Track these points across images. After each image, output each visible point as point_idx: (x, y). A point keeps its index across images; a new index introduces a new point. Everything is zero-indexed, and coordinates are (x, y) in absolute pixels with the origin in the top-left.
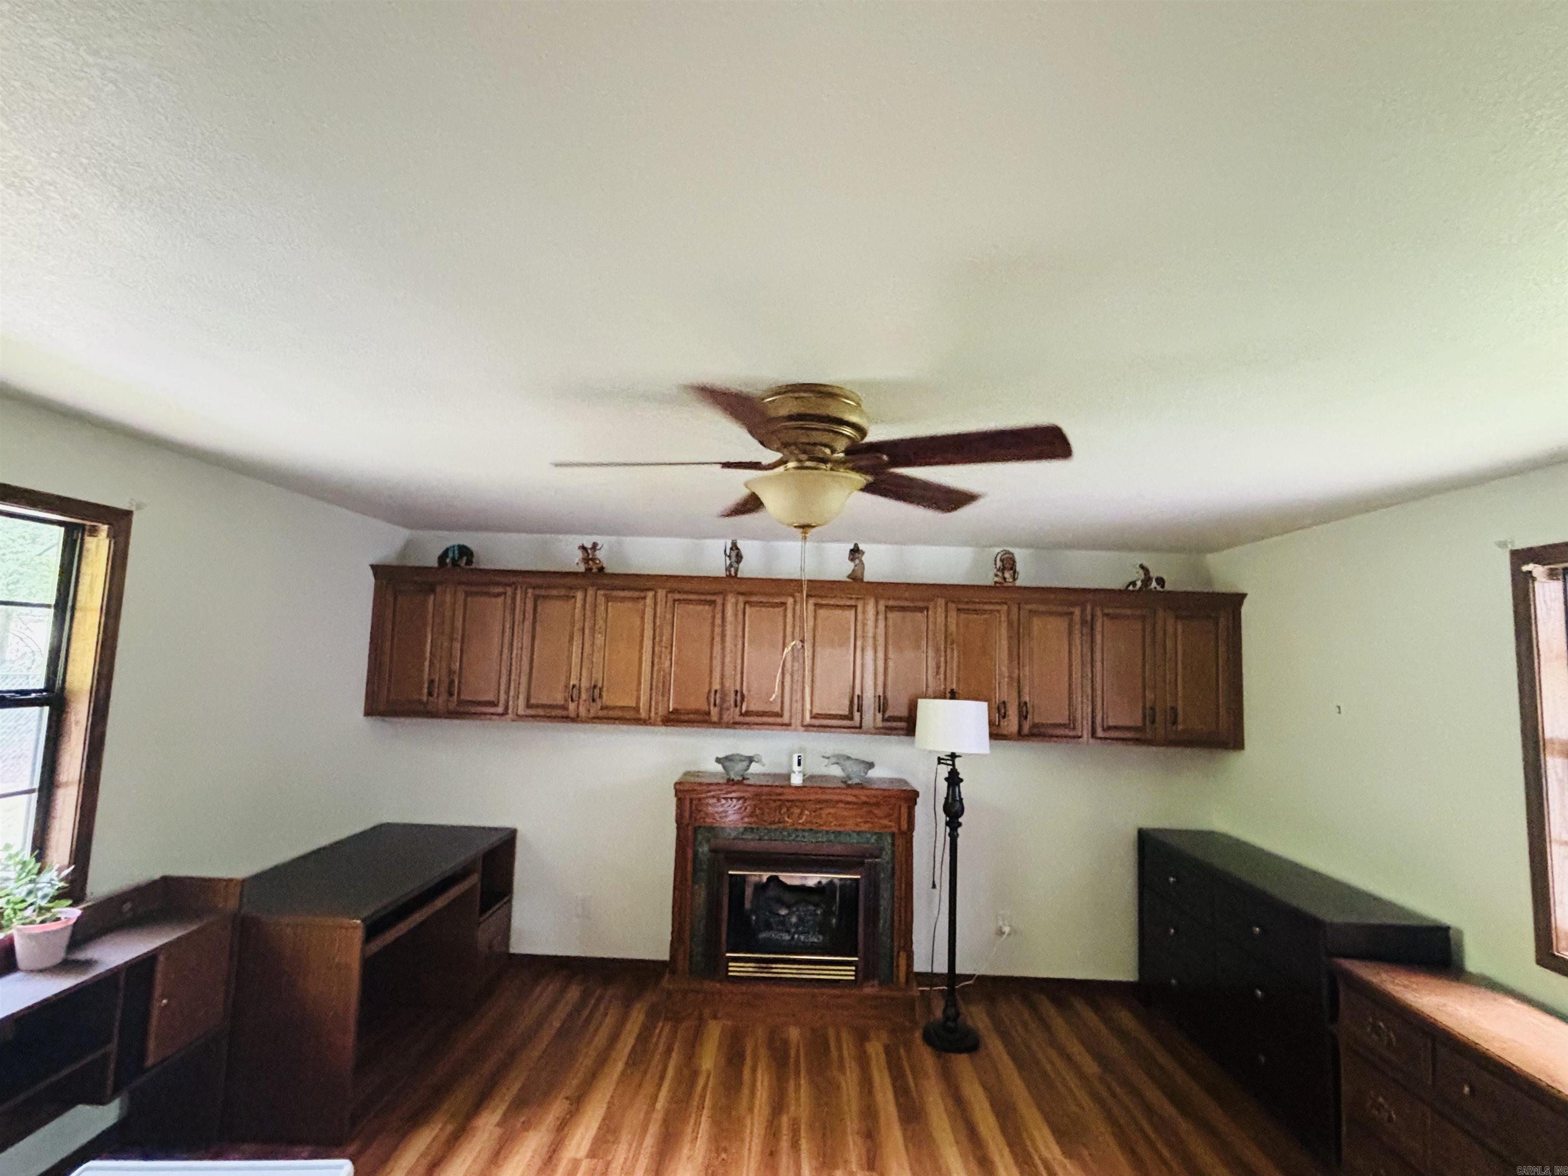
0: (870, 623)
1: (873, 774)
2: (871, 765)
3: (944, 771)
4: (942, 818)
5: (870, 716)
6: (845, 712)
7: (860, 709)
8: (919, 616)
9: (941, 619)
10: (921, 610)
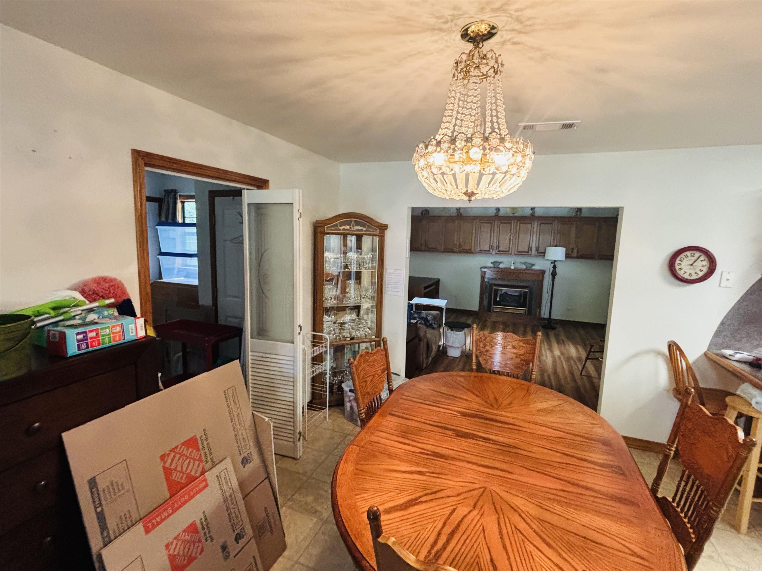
0: (535, 228)
1: (534, 268)
2: (534, 265)
3: (552, 265)
4: (551, 276)
5: (534, 252)
6: (527, 251)
7: (531, 250)
8: (550, 225)
9: (556, 226)
10: (550, 224)
